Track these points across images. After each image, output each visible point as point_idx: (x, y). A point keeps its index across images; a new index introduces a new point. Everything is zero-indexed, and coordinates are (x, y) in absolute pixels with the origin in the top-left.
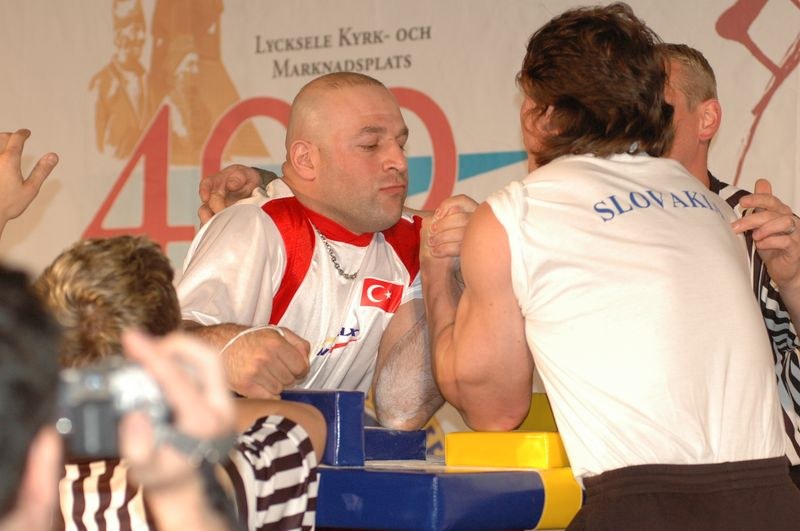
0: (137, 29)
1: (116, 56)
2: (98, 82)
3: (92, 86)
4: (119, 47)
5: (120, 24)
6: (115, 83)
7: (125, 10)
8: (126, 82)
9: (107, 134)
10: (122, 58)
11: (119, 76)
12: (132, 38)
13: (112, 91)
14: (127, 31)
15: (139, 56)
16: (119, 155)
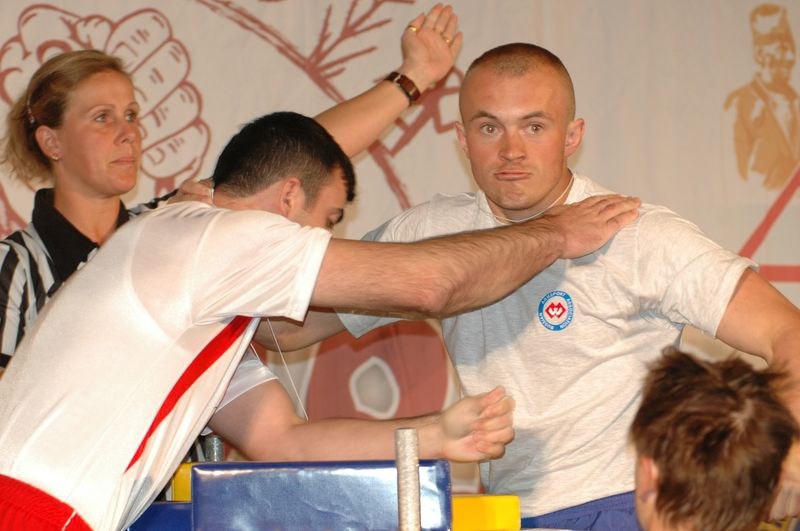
0: (784, 49)
1: (759, 75)
2: (735, 101)
3: (727, 105)
4: (763, 64)
5: (760, 40)
6: (759, 105)
7: (767, 24)
8: (775, 105)
9: (752, 160)
10: (767, 76)
11: (765, 98)
12: (778, 56)
13: (756, 112)
14: (772, 49)
15: (787, 79)
16: (769, 183)
